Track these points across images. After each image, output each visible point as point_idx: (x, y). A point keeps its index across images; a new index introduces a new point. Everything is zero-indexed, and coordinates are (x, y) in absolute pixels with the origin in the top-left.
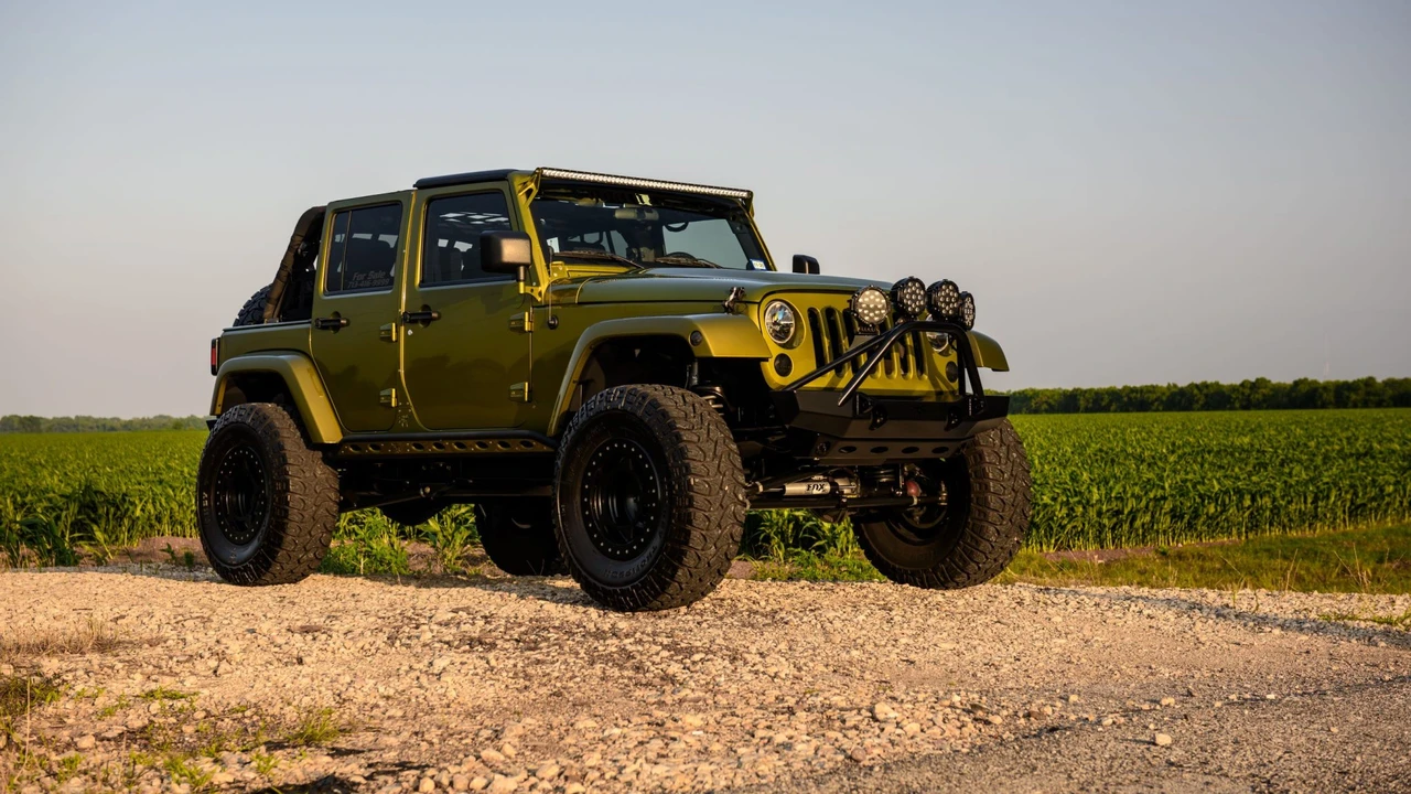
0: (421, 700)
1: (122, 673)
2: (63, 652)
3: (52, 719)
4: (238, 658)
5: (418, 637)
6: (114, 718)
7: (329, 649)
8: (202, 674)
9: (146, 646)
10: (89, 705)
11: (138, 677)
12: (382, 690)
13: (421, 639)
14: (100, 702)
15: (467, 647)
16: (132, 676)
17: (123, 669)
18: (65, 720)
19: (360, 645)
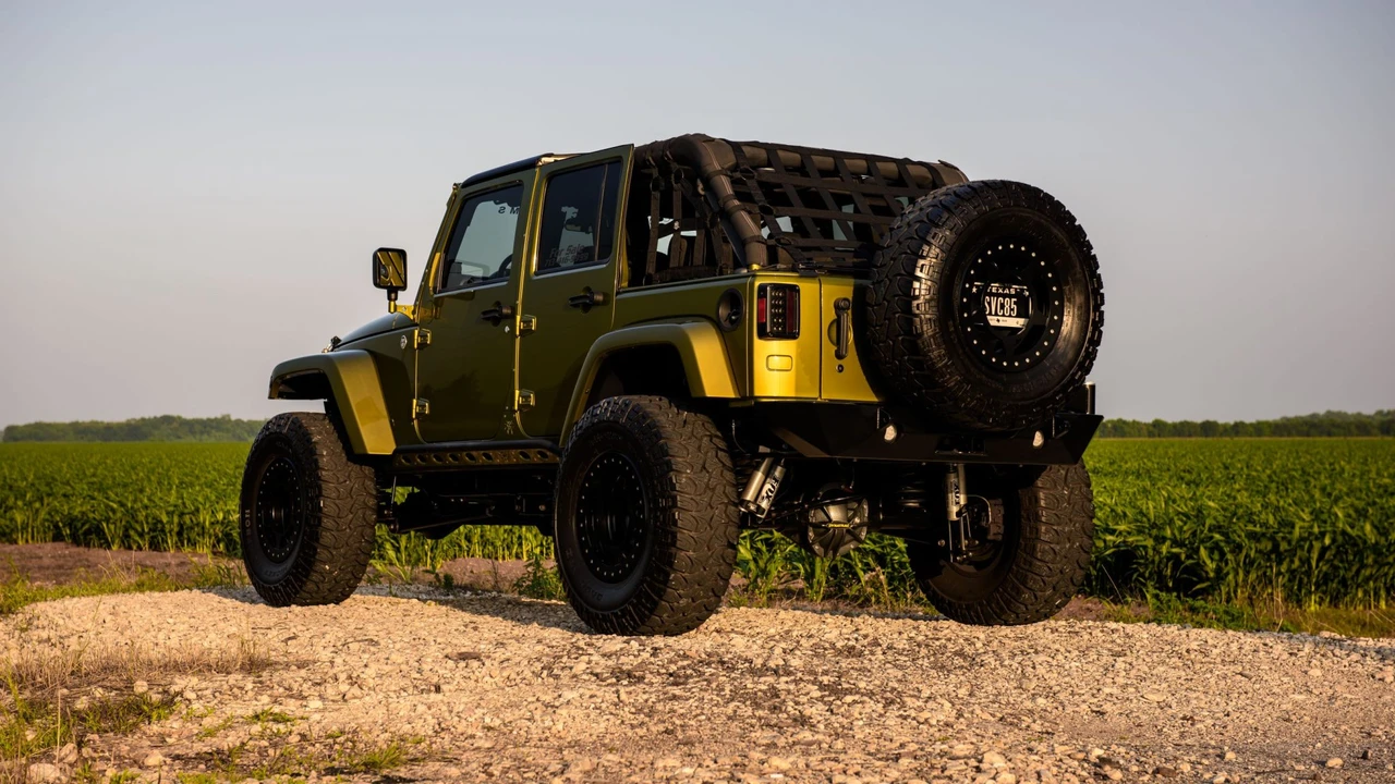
0: (522, 732)
1: (250, 694)
2: (210, 670)
3: (154, 738)
4: (371, 683)
5: (571, 668)
6: (214, 739)
7: (473, 677)
8: (331, 698)
9: (294, 668)
10: (196, 725)
11: (265, 699)
12: (487, 720)
13: (574, 670)
14: (207, 722)
15: (614, 680)
16: (259, 697)
17: (252, 690)
18: (167, 739)
19: (505, 674)
